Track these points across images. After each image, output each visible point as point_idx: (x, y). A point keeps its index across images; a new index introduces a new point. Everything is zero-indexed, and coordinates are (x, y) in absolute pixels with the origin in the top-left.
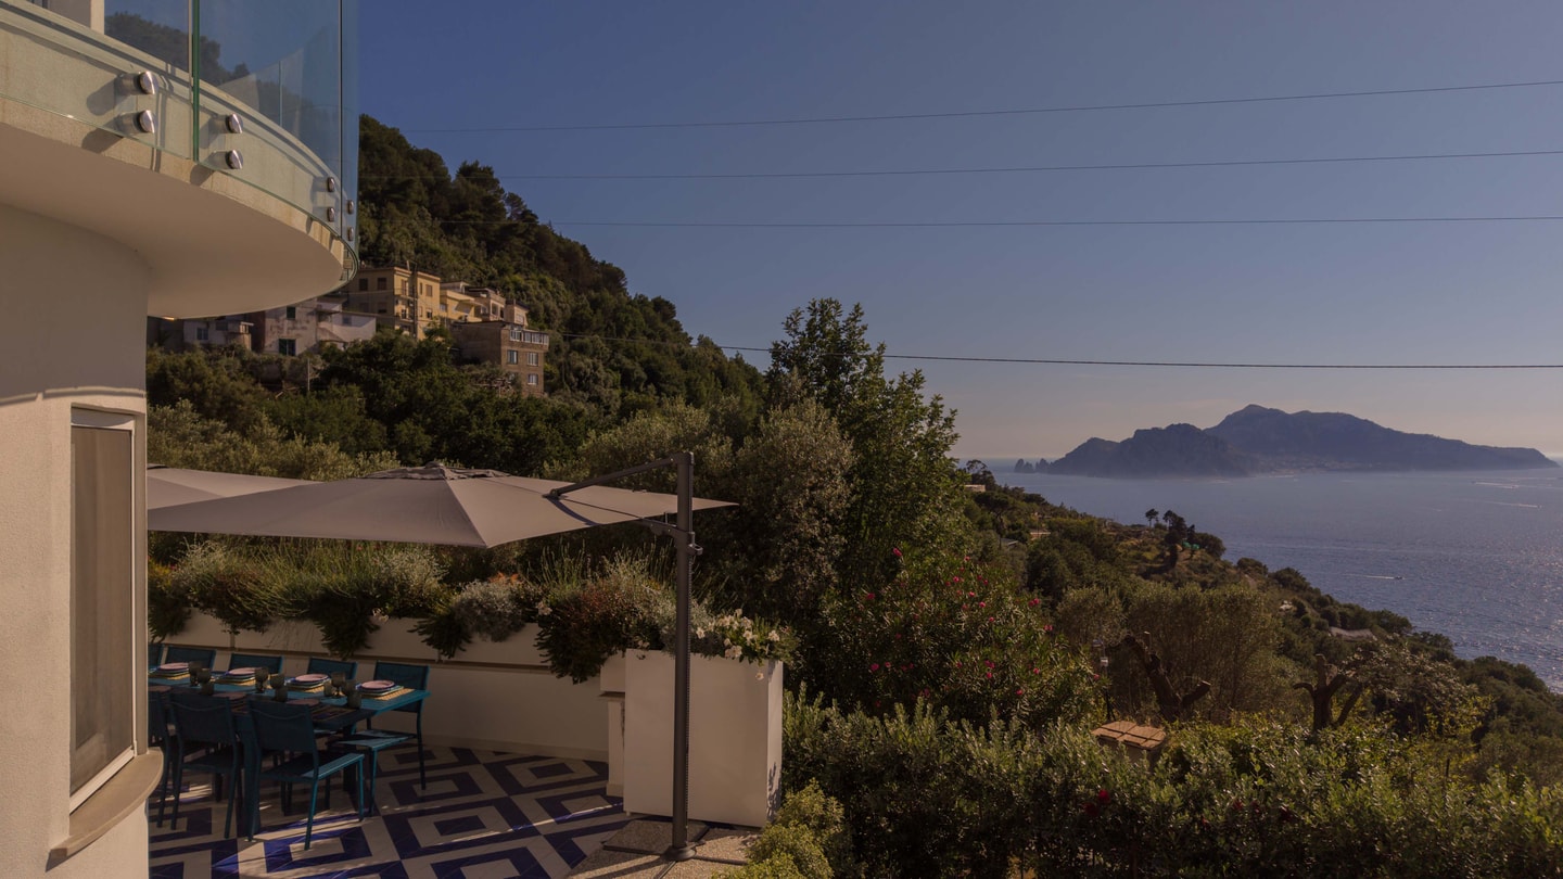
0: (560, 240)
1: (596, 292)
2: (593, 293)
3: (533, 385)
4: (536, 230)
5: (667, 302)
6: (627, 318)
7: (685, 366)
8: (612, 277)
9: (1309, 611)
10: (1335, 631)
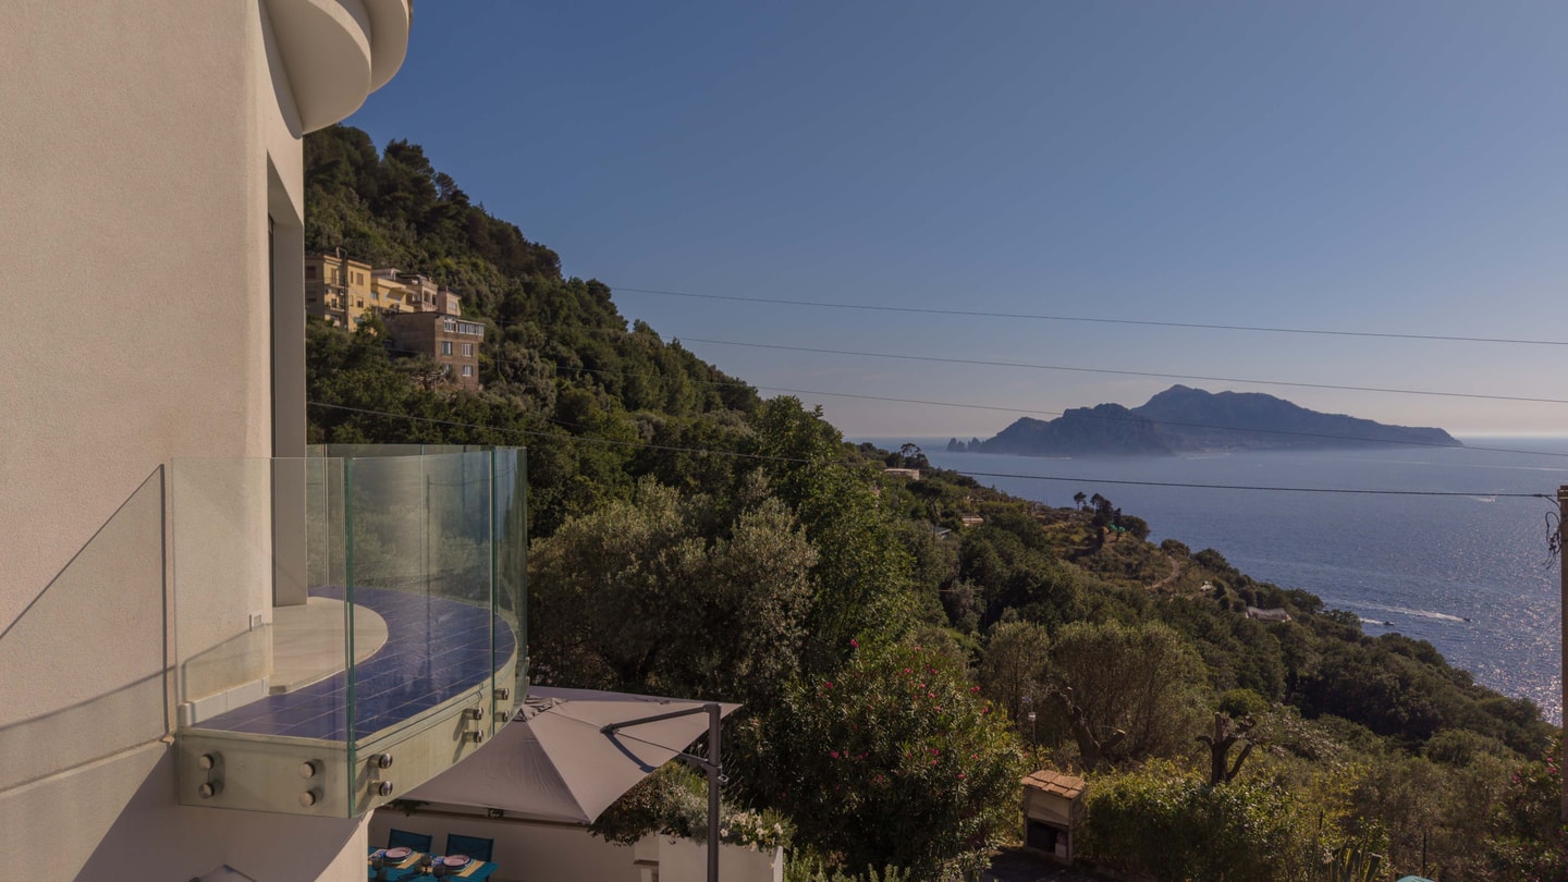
0: (492, 221)
1: (529, 275)
2: (526, 276)
3: (468, 374)
4: (467, 211)
5: (602, 285)
6: (561, 302)
7: (622, 353)
8: (546, 260)
9: (1229, 591)
10: (1252, 610)
